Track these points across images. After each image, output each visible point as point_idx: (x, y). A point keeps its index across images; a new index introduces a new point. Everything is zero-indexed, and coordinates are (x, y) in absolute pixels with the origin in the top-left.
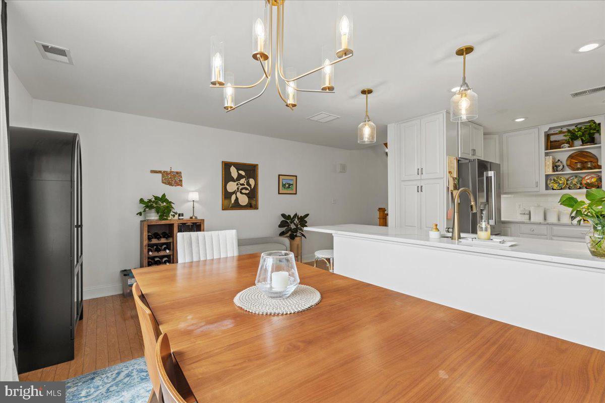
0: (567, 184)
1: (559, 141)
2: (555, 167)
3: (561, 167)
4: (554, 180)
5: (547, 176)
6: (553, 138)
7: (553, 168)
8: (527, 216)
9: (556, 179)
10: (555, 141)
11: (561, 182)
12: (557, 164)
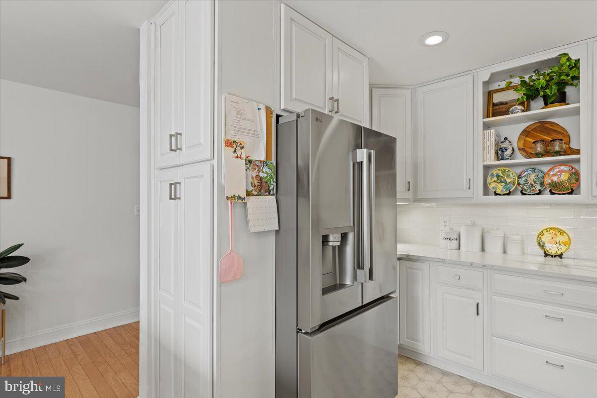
0: (519, 184)
1: (506, 103)
2: (500, 153)
3: (509, 152)
4: (498, 176)
5: (487, 168)
6: (497, 98)
7: (497, 153)
8: (455, 243)
9: (501, 174)
10: (501, 104)
11: (508, 181)
12: (504, 145)
